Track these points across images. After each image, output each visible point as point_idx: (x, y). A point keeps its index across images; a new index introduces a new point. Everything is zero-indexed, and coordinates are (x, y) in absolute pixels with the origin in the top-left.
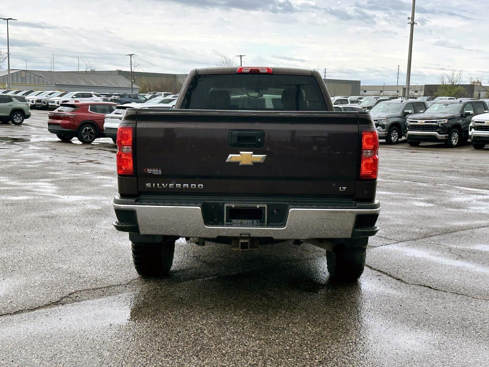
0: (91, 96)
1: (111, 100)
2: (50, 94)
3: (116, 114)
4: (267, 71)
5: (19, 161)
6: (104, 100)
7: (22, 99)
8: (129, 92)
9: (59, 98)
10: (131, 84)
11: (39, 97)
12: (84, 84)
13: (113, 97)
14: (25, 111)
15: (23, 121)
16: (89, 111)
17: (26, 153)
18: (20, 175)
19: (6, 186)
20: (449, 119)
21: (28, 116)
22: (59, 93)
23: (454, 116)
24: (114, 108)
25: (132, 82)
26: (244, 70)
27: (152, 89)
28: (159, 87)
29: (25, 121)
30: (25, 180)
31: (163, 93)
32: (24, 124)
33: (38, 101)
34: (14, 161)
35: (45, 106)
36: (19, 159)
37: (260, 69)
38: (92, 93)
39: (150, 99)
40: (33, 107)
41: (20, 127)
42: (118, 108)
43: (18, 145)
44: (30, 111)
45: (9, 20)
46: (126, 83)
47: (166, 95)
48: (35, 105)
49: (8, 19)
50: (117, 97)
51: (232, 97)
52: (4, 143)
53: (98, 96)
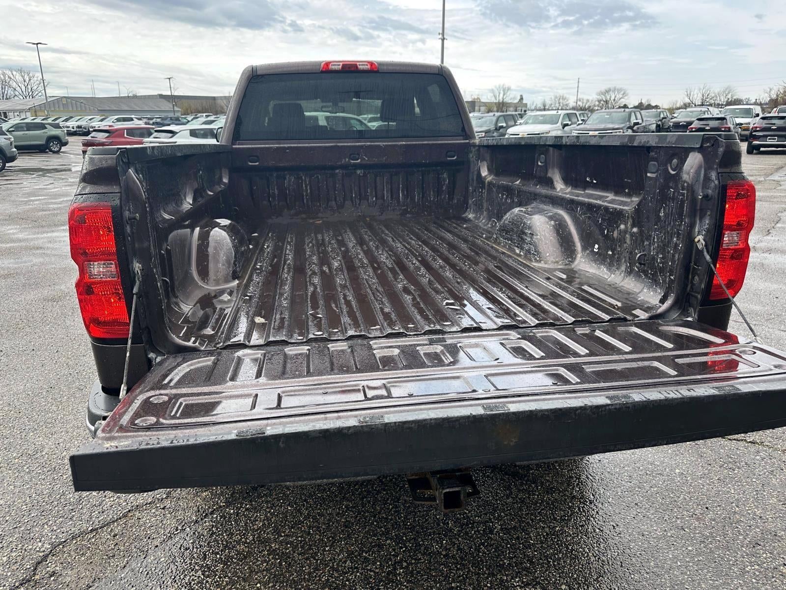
0: (132, 120)
1: (153, 124)
2: (90, 120)
3: (155, 138)
4: (369, 67)
5: (43, 199)
6: (146, 123)
7: (57, 126)
8: (171, 115)
9: (100, 123)
10: (172, 107)
11: (79, 123)
12: (126, 108)
13: (154, 120)
14: (62, 138)
15: (60, 149)
16: (125, 136)
17: (55, 188)
18: (36, 221)
19: (13, 241)
20: (485, 133)
21: (66, 144)
22: (99, 118)
23: (490, 129)
24: (153, 131)
25: (173, 105)
26: (332, 65)
27: (193, 111)
28: (200, 109)
29: (63, 149)
30: (41, 230)
31: (204, 114)
32: (62, 152)
33: (79, 127)
34: (36, 200)
35: (86, 132)
36: (43, 196)
37: (358, 64)
38: (133, 116)
39: (192, 120)
40: (70, 134)
41: (58, 156)
42: (156, 131)
43: (50, 177)
44: (67, 138)
45: (39, 45)
46: (167, 106)
47: (207, 116)
48: (76, 131)
49: (37, 44)
50: (158, 120)
51: (307, 114)
52: (34, 176)
53: (140, 119)
